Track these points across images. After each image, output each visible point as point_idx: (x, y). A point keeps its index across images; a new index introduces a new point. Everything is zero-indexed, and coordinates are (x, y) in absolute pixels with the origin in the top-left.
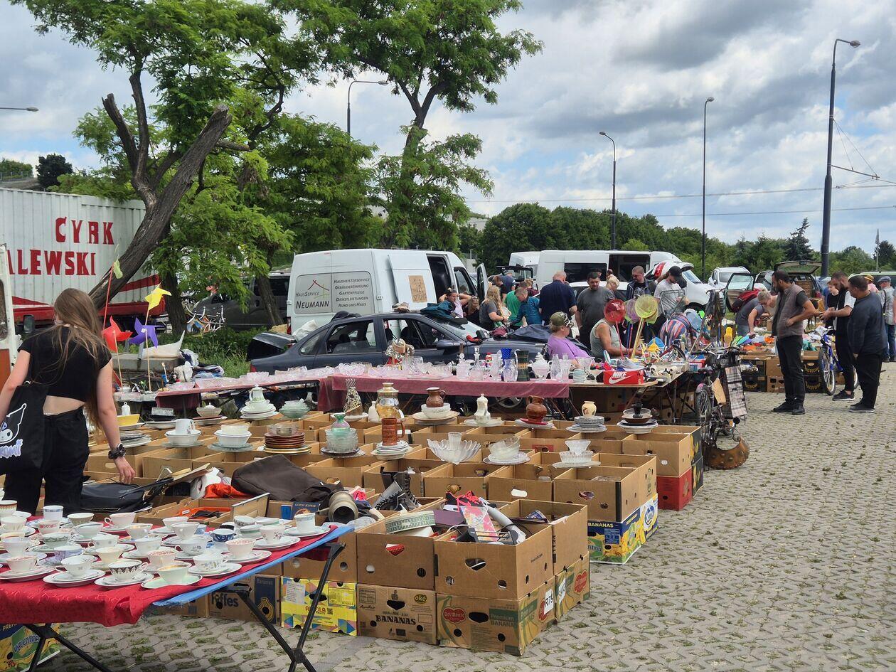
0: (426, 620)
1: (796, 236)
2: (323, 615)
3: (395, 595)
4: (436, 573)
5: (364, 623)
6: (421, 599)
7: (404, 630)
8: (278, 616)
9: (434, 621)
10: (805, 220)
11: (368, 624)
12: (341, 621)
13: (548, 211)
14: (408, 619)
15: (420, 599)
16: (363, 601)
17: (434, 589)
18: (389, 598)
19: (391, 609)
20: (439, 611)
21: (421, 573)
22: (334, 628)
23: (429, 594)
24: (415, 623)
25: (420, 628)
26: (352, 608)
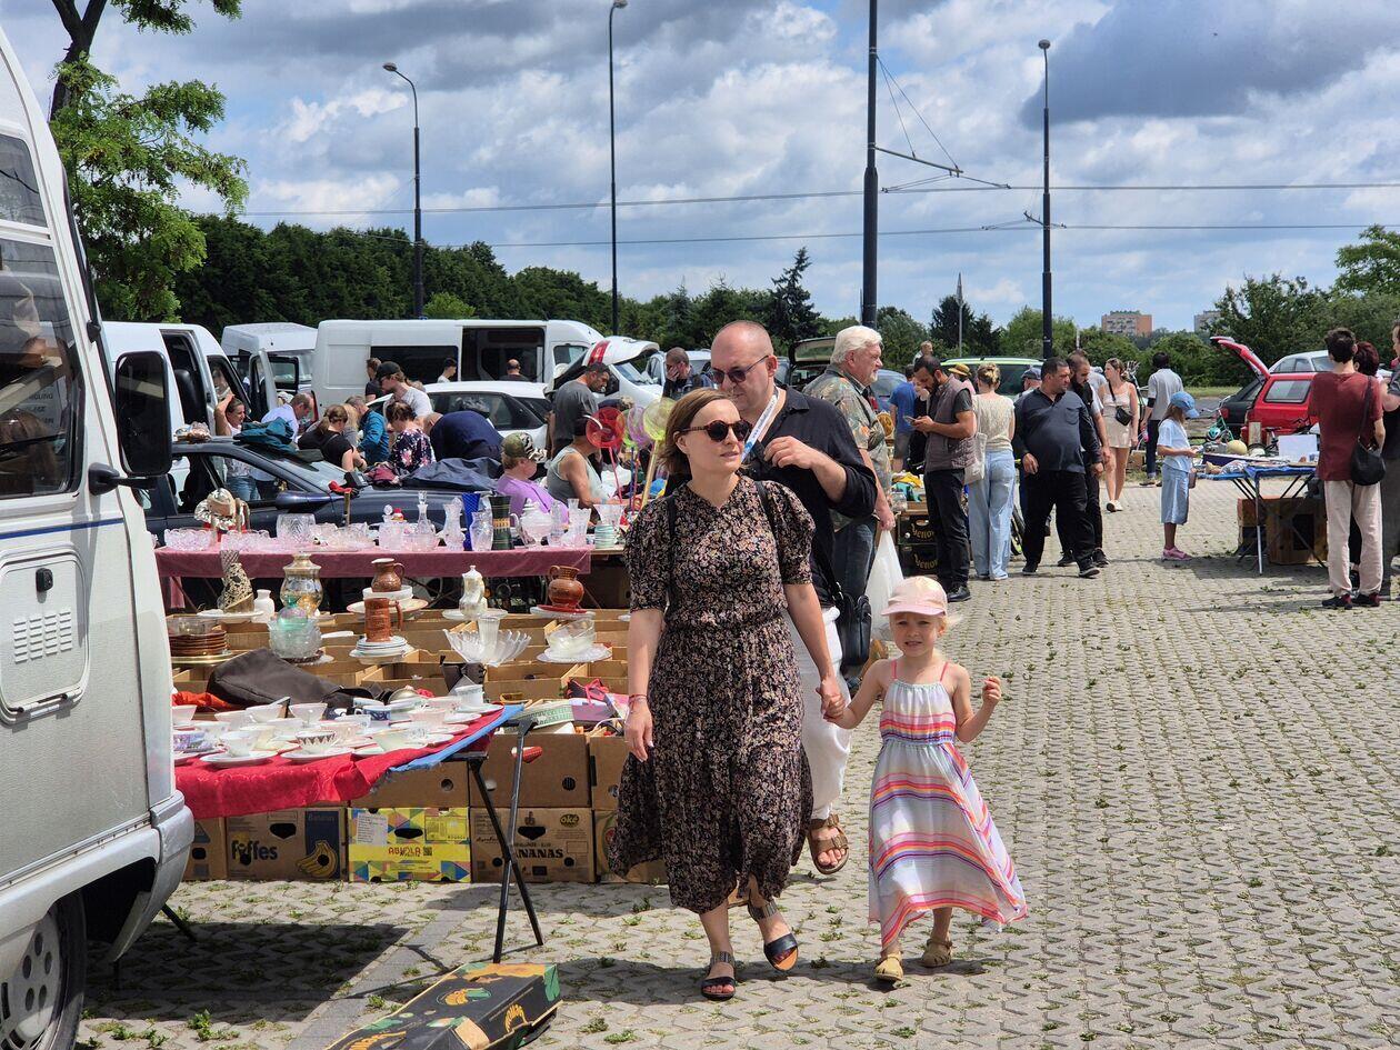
0: (581, 850)
1: (784, 285)
2: (417, 859)
3: (530, 819)
4: (592, 781)
5: (484, 863)
6: (571, 821)
7: (545, 868)
8: (343, 866)
9: (591, 847)
10: (802, 253)
11: (489, 863)
12: (445, 865)
13: (258, 234)
14: (551, 851)
15: (569, 820)
16: (479, 832)
17: (590, 804)
18: (521, 823)
19: (524, 839)
20: (599, 833)
21: (569, 784)
22: (435, 875)
23: (583, 813)
24: (561, 855)
25: (569, 862)
26: (463, 842)
